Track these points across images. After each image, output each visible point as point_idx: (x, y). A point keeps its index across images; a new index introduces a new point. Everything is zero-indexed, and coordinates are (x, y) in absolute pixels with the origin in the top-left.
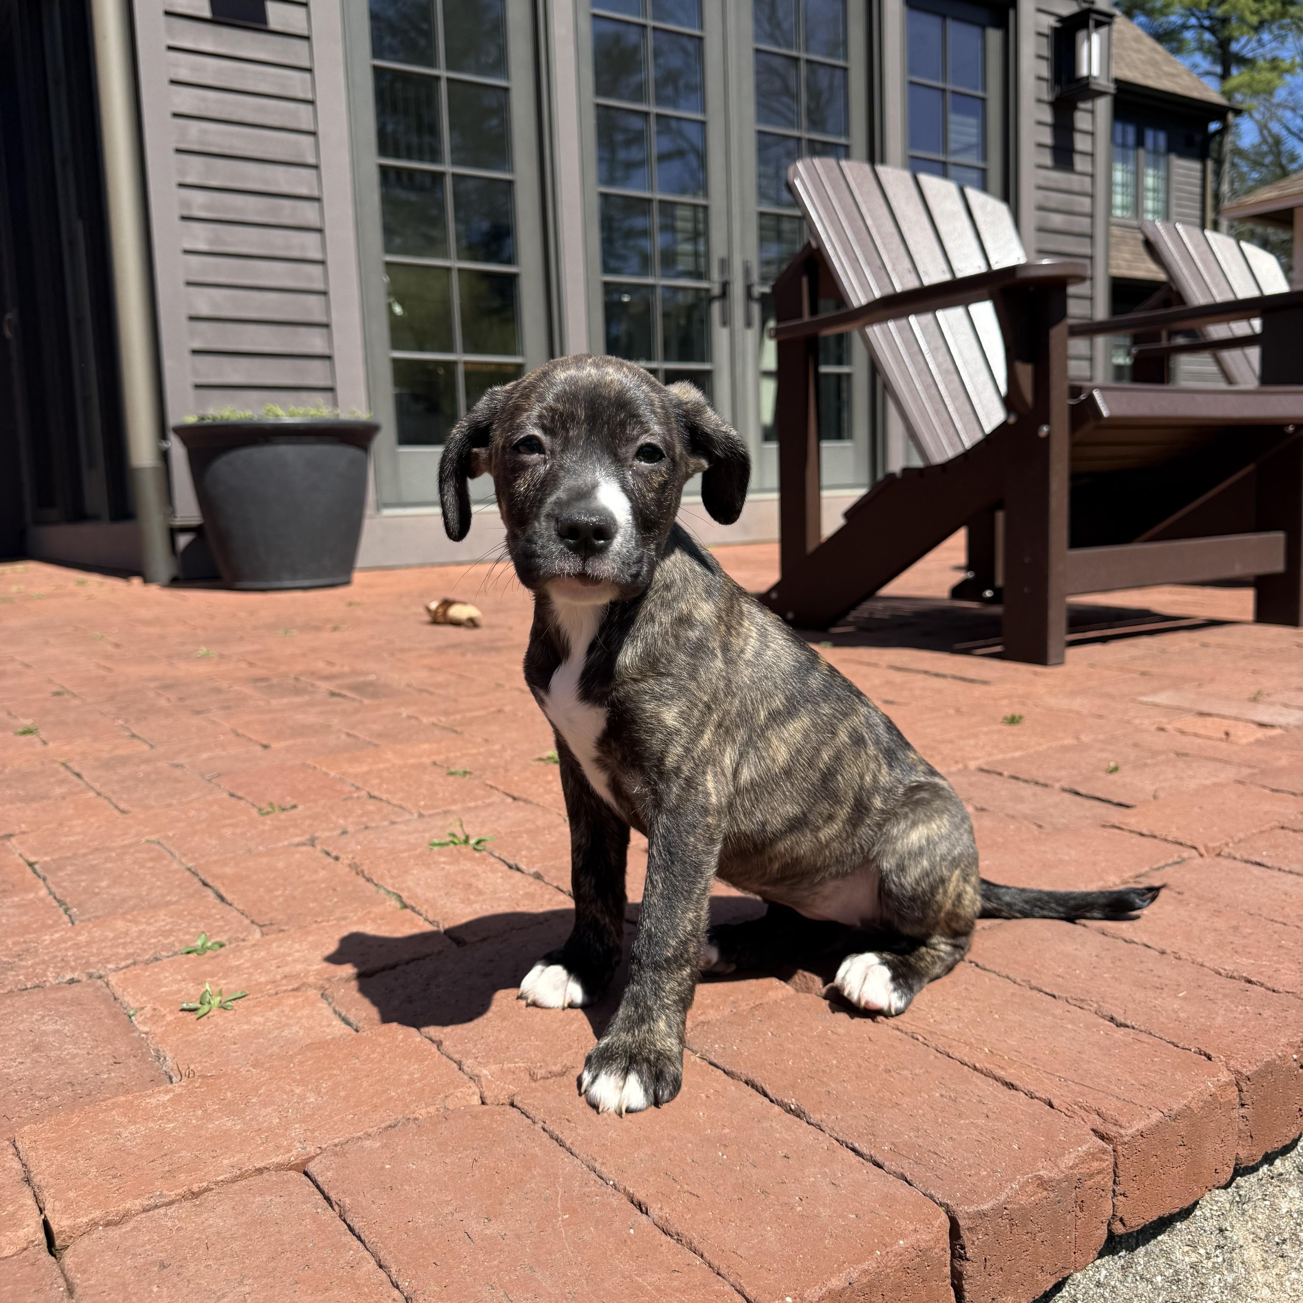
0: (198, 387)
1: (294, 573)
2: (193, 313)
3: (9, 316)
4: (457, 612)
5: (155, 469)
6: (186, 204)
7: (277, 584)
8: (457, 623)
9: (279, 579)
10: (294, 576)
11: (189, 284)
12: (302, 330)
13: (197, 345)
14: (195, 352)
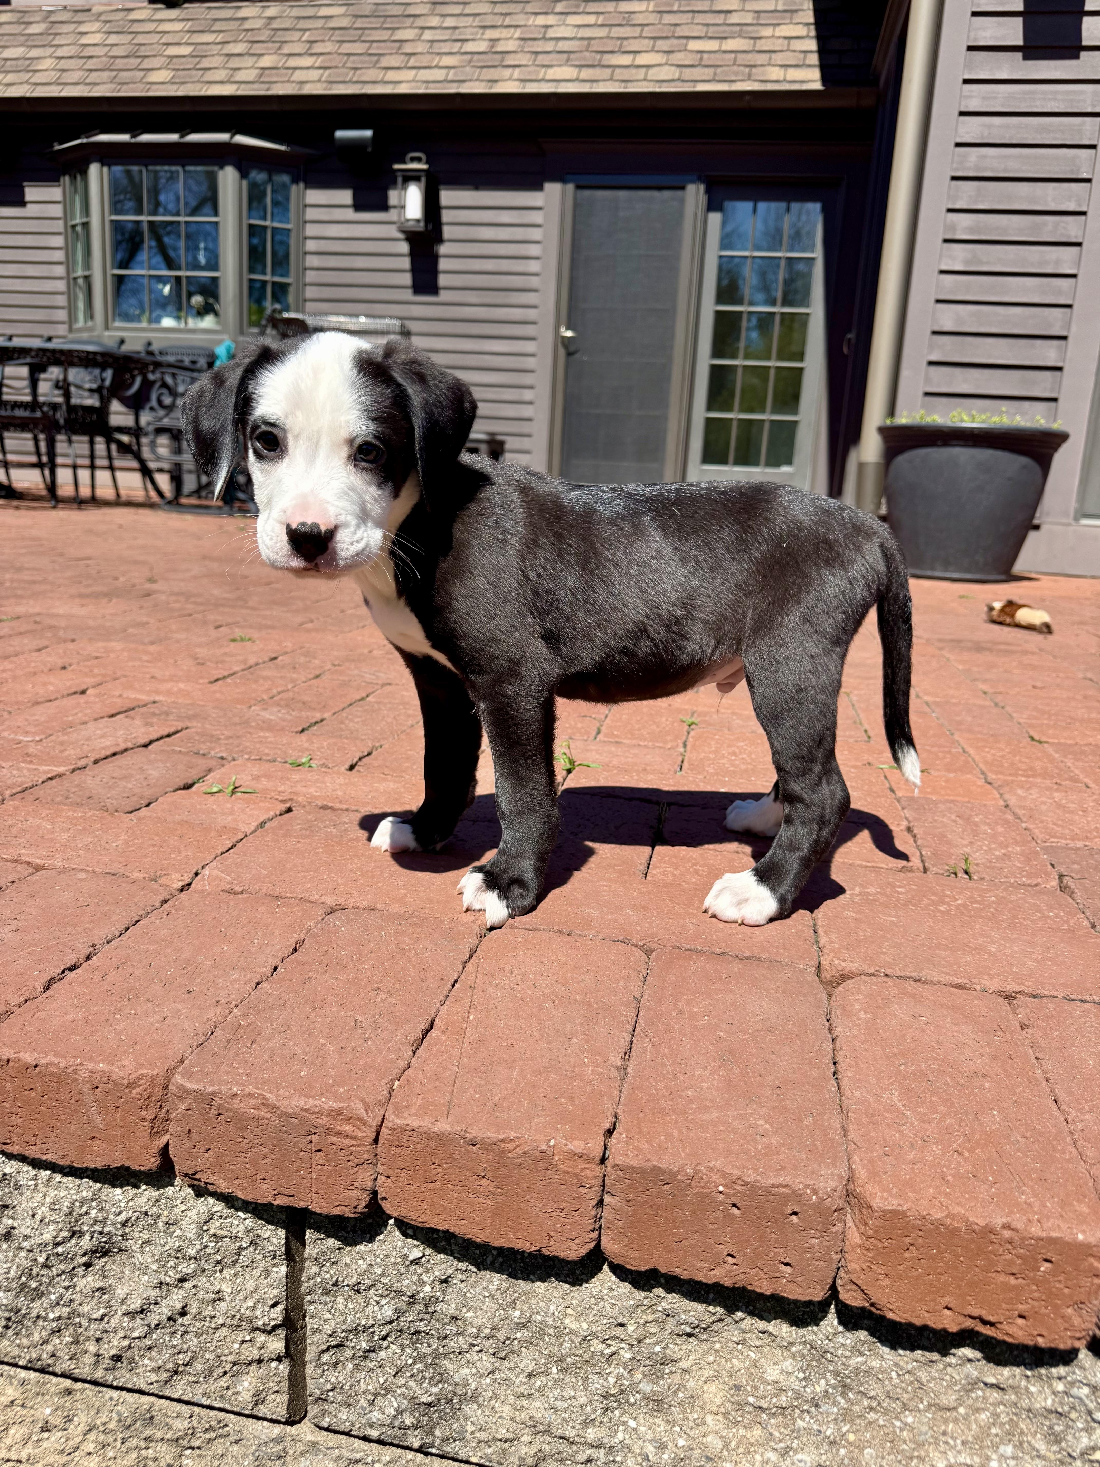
0: (927, 394)
1: (947, 565)
2: (937, 328)
3: (849, 336)
4: (1023, 615)
5: (877, 464)
6: (953, 228)
7: (929, 573)
8: (1018, 626)
9: (933, 569)
10: (946, 568)
11: (938, 301)
12: (1038, 342)
13: (934, 358)
14: (931, 363)
